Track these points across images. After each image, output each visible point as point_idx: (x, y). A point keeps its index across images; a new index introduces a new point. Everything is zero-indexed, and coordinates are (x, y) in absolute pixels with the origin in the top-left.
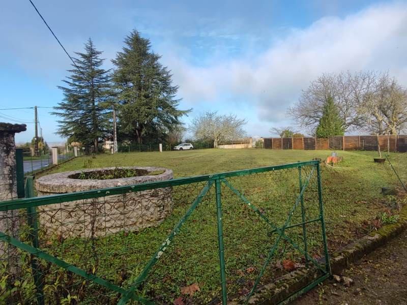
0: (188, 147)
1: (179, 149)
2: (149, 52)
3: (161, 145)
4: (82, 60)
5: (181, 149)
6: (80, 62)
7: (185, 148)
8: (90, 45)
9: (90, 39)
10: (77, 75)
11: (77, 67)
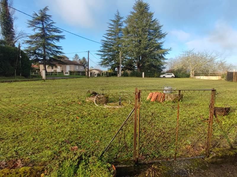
0: (170, 76)
1: (162, 77)
2: (149, 11)
3: (143, 73)
4: (113, 23)
5: (164, 77)
6: (112, 25)
7: (167, 76)
8: (117, 14)
9: (118, 10)
10: (110, 32)
11: (110, 28)
